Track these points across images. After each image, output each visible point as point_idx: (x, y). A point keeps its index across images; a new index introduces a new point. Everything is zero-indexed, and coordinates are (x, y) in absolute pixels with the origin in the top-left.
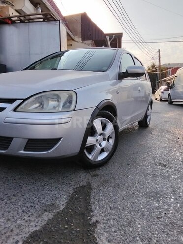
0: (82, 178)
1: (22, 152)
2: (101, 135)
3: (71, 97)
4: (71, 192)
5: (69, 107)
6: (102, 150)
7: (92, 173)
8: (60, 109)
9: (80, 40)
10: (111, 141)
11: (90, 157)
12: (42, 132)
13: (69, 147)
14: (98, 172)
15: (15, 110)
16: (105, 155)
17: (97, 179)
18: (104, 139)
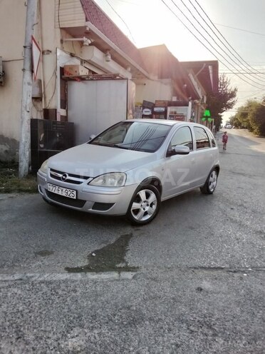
0: (129, 230)
1: (91, 210)
2: (145, 202)
3: (123, 177)
4: (119, 236)
5: (121, 183)
6: (146, 213)
7: (136, 228)
8: (115, 185)
9: (156, 78)
10: (154, 207)
11: (136, 217)
12: (104, 199)
13: (120, 209)
14: (141, 228)
15: (88, 184)
16: (148, 217)
17: (138, 232)
18: (148, 205)
